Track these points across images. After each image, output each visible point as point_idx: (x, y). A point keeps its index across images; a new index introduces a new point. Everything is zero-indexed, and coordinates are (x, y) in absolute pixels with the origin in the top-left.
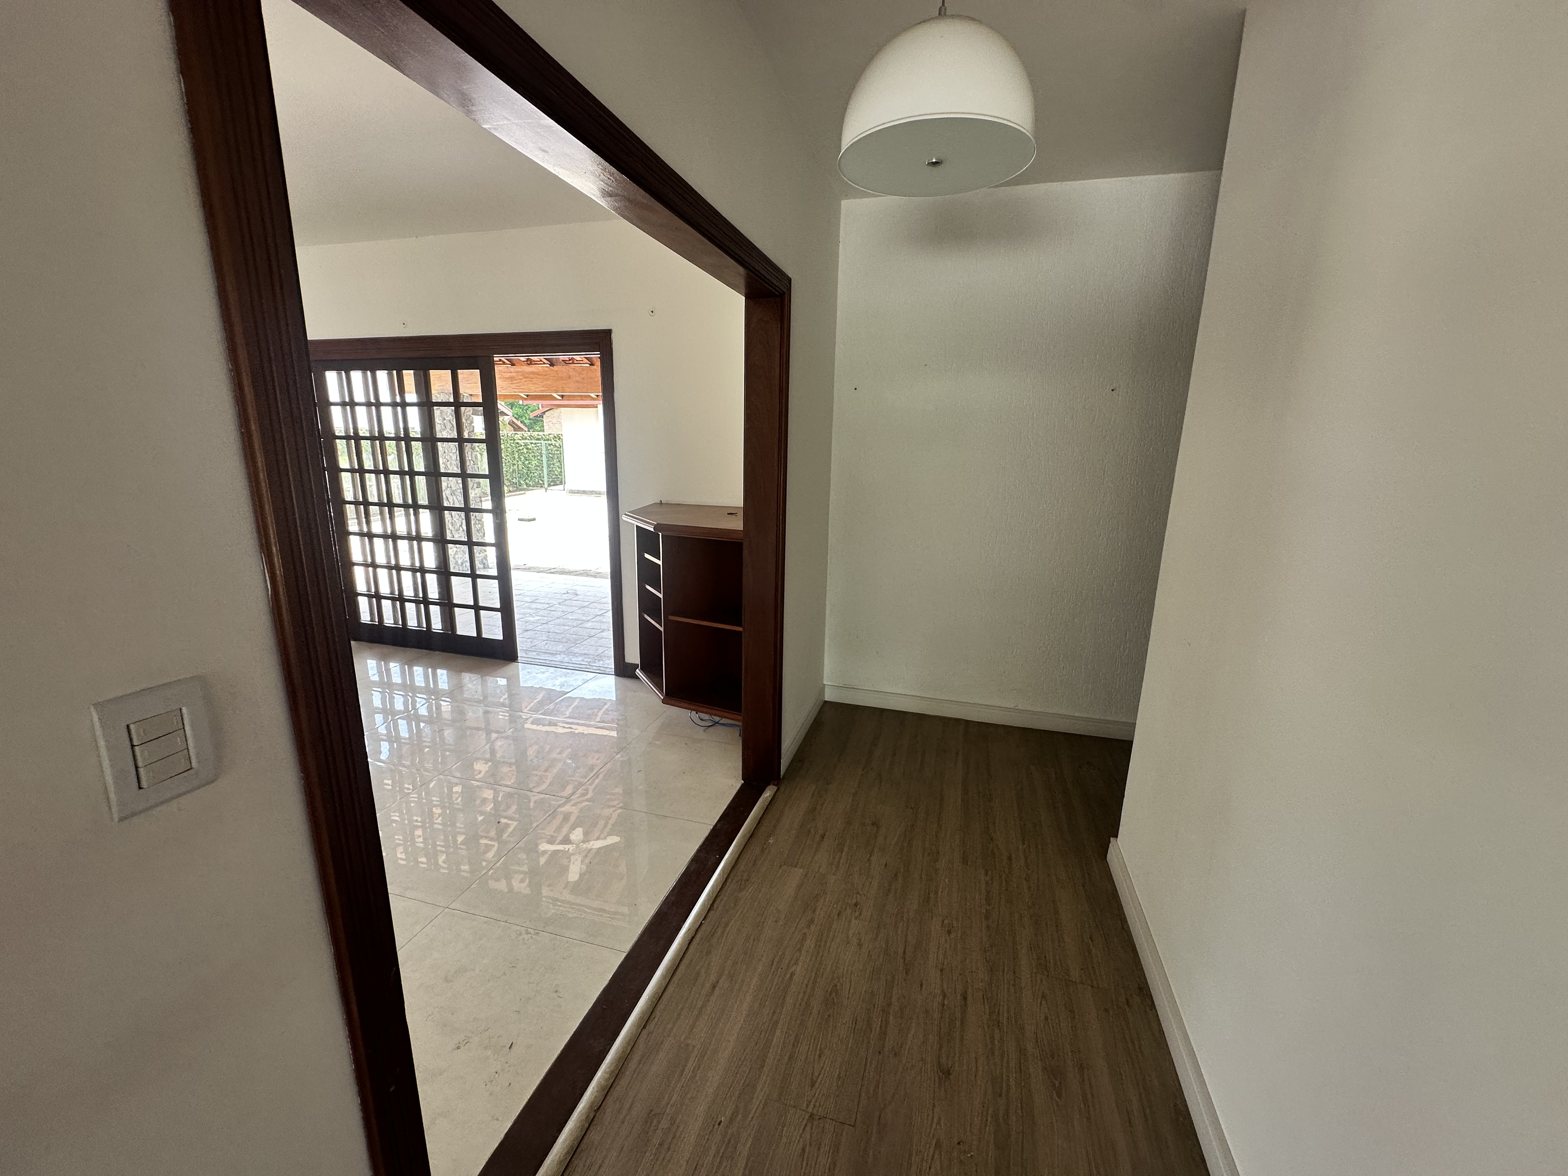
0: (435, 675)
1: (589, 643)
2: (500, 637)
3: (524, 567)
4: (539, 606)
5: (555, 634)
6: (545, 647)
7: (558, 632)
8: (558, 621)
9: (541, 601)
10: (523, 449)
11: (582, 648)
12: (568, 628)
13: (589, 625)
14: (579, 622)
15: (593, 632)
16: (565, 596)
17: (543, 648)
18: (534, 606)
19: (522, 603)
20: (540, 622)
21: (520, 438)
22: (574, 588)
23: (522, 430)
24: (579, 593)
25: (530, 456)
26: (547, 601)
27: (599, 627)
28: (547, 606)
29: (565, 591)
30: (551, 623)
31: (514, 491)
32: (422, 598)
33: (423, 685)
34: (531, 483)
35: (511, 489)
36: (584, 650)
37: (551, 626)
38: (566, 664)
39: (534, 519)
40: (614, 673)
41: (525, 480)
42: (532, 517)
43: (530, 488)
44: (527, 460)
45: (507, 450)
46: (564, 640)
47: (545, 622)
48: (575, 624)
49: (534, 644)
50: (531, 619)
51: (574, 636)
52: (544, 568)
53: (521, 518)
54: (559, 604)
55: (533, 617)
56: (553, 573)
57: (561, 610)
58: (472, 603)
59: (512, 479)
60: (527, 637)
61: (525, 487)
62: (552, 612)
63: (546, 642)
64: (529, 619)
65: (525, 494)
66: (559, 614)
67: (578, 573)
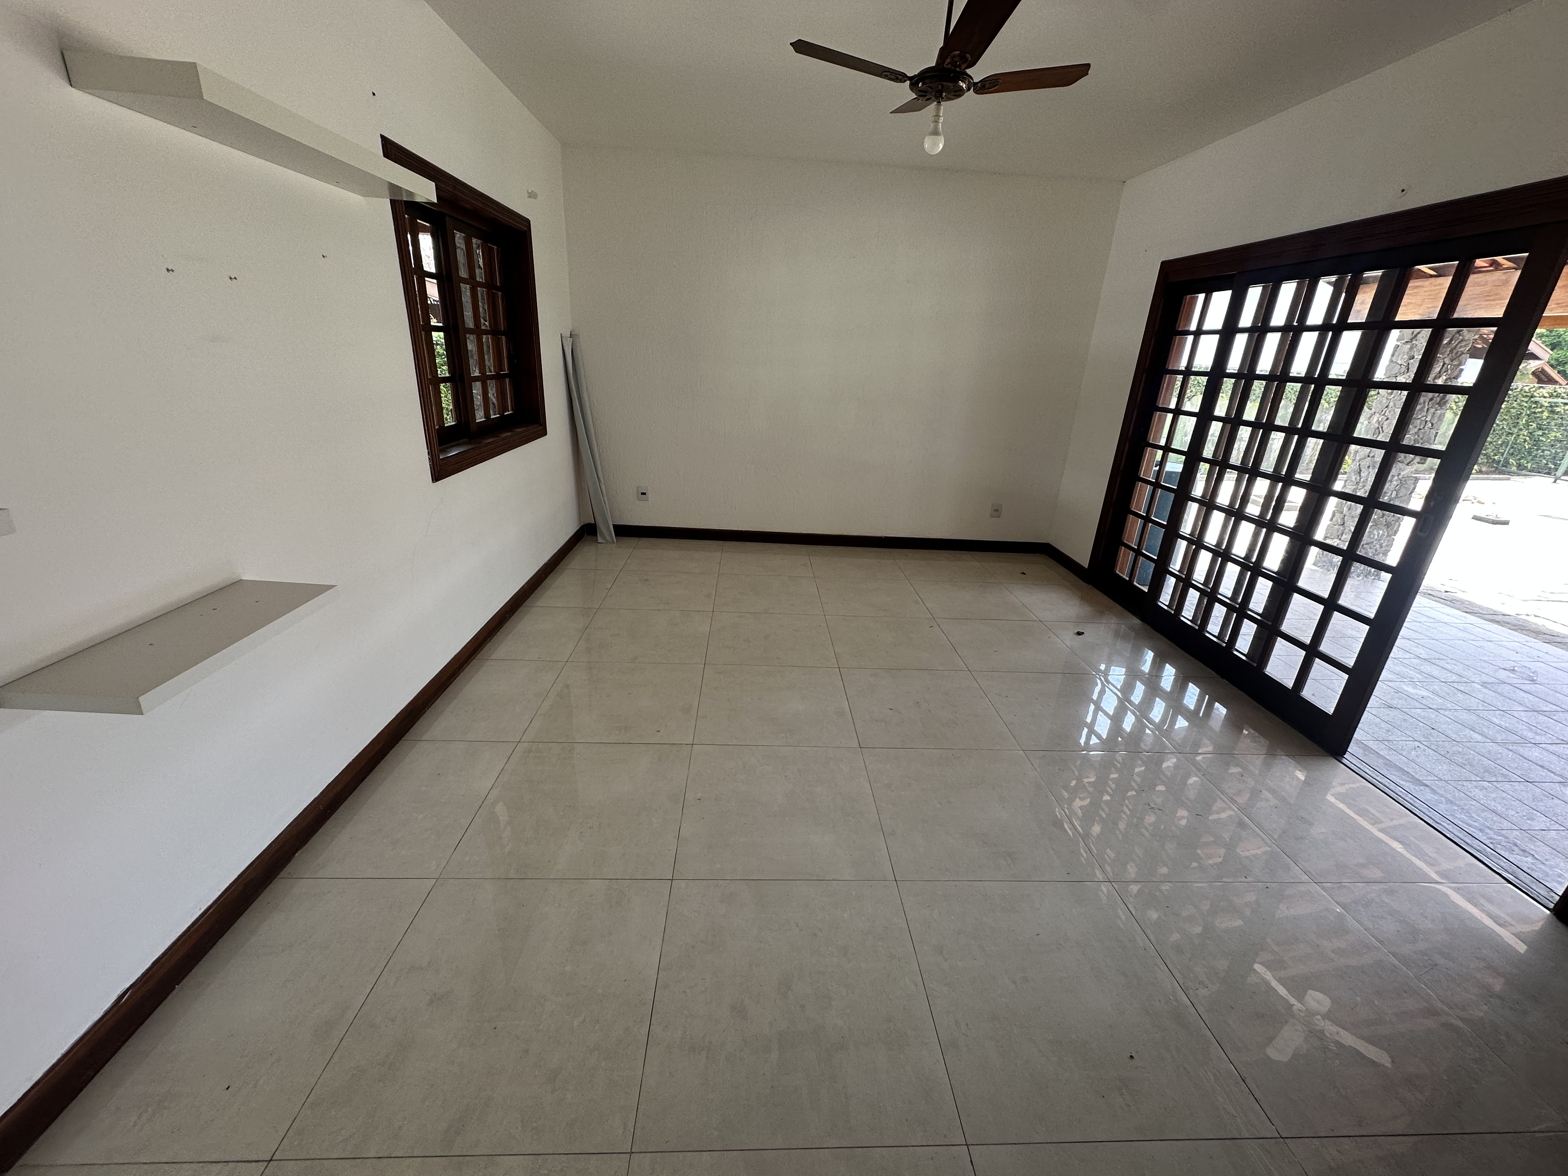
0: (1210, 706)
1: (1515, 791)
2: (1330, 708)
3: (1444, 595)
4: (1436, 672)
5: (1443, 738)
6: (1409, 753)
7: (1454, 736)
8: (1464, 716)
9: (1446, 666)
10: (1542, 412)
11: (1493, 795)
12: (1479, 738)
13: (1535, 753)
14: (1515, 738)
15: (1537, 774)
16: (1503, 675)
17: (1404, 753)
18: (1428, 668)
19: (1407, 656)
20: (1424, 701)
21: (1547, 395)
22: (1533, 666)
23: (1555, 382)
24: (1540, 679)
25: (1553, 423)
26: (1459, 669)
27: (1558, 770)
28: (1455, 678)
29: (1508, 665)
30: (1446, 713)
31: (1487, 473)
32: (1239, 604)
33: (1192, 707)
34: (1529, 465)
35: (1484, 469)
36: (1494, 800)
37: (1442, 719)
38: (1437, 817)
39: (1506, 523)
40: (1552, 906)
41: (1519, 459)
42: (1503, 518)
43: (1524, 472)
44: (1540, 429)
45: (1509, 412)
46: (1459, 759)
47: (1434, 707)
48: (1500, 737)
49: (1390, 738)
50: (1410, 689)
51: (1486, 762)
52: (1480, 607)
53: (1479, 514)
54: (1484, 684)
55: (1415, 687)
56: (1498, 622)
57: (1480, 696)
58: (1307, 641)
59: (1495, 455)
60: (1386, 718)
61: (1514, 469)
62: (1459, 694)
63: (1417, 744)
64: (1405, 688)
65: (1509, 479)
66: (1473, 703)
67: (1559, 640)
